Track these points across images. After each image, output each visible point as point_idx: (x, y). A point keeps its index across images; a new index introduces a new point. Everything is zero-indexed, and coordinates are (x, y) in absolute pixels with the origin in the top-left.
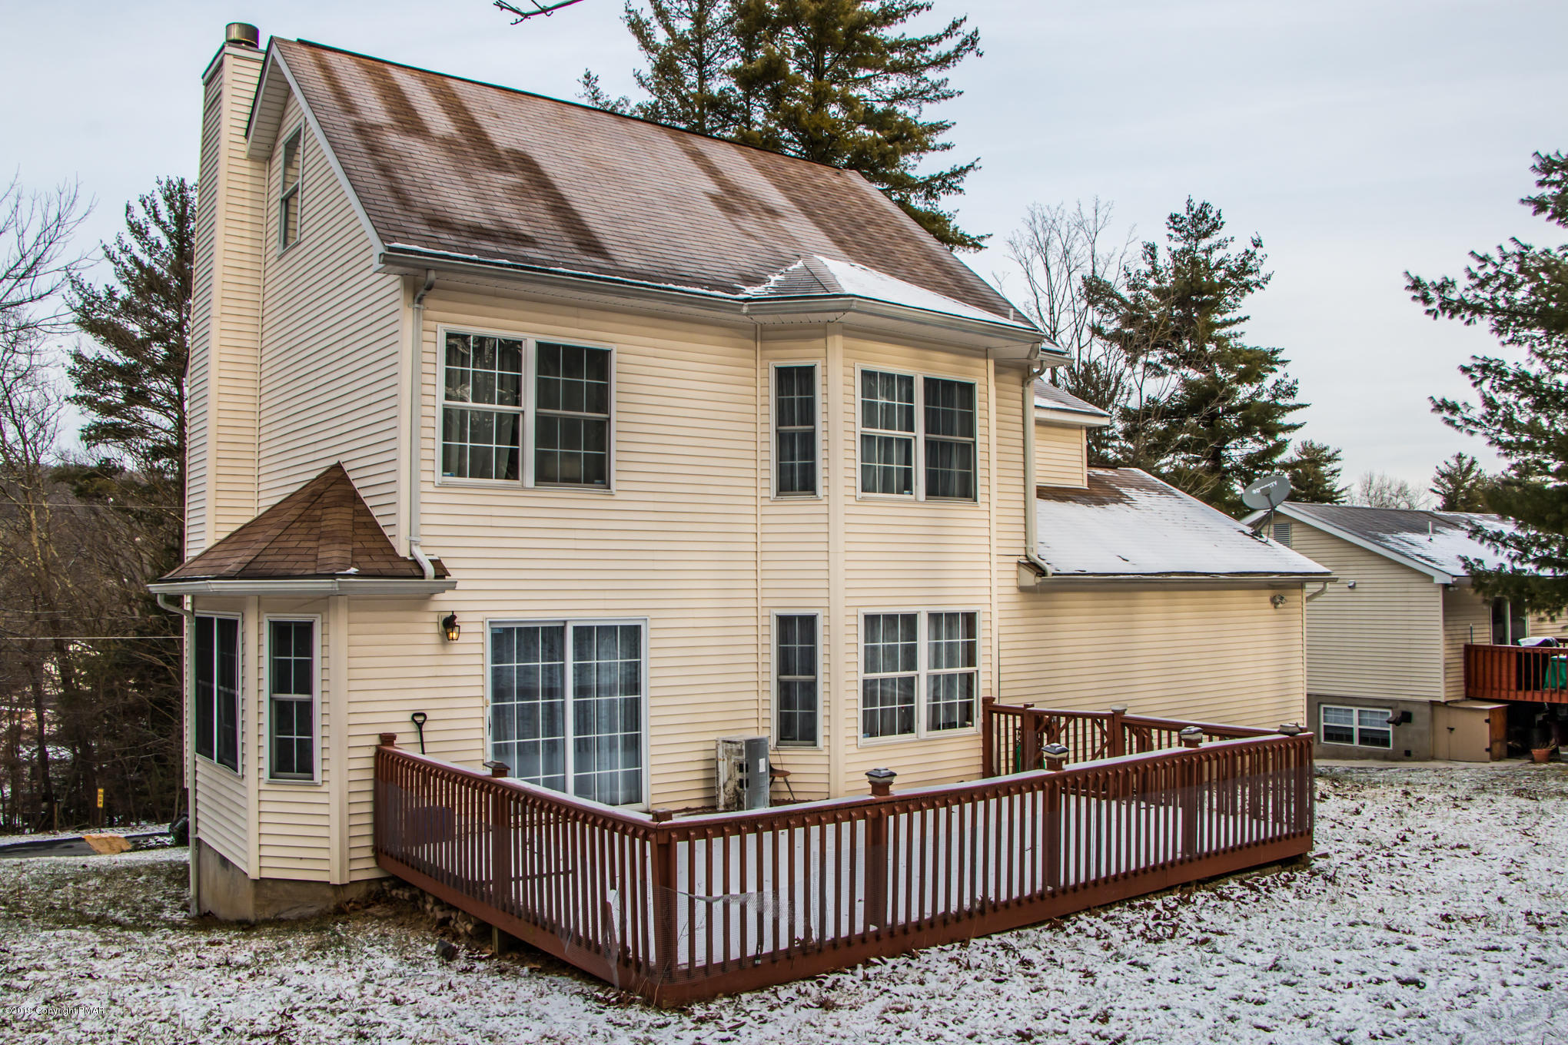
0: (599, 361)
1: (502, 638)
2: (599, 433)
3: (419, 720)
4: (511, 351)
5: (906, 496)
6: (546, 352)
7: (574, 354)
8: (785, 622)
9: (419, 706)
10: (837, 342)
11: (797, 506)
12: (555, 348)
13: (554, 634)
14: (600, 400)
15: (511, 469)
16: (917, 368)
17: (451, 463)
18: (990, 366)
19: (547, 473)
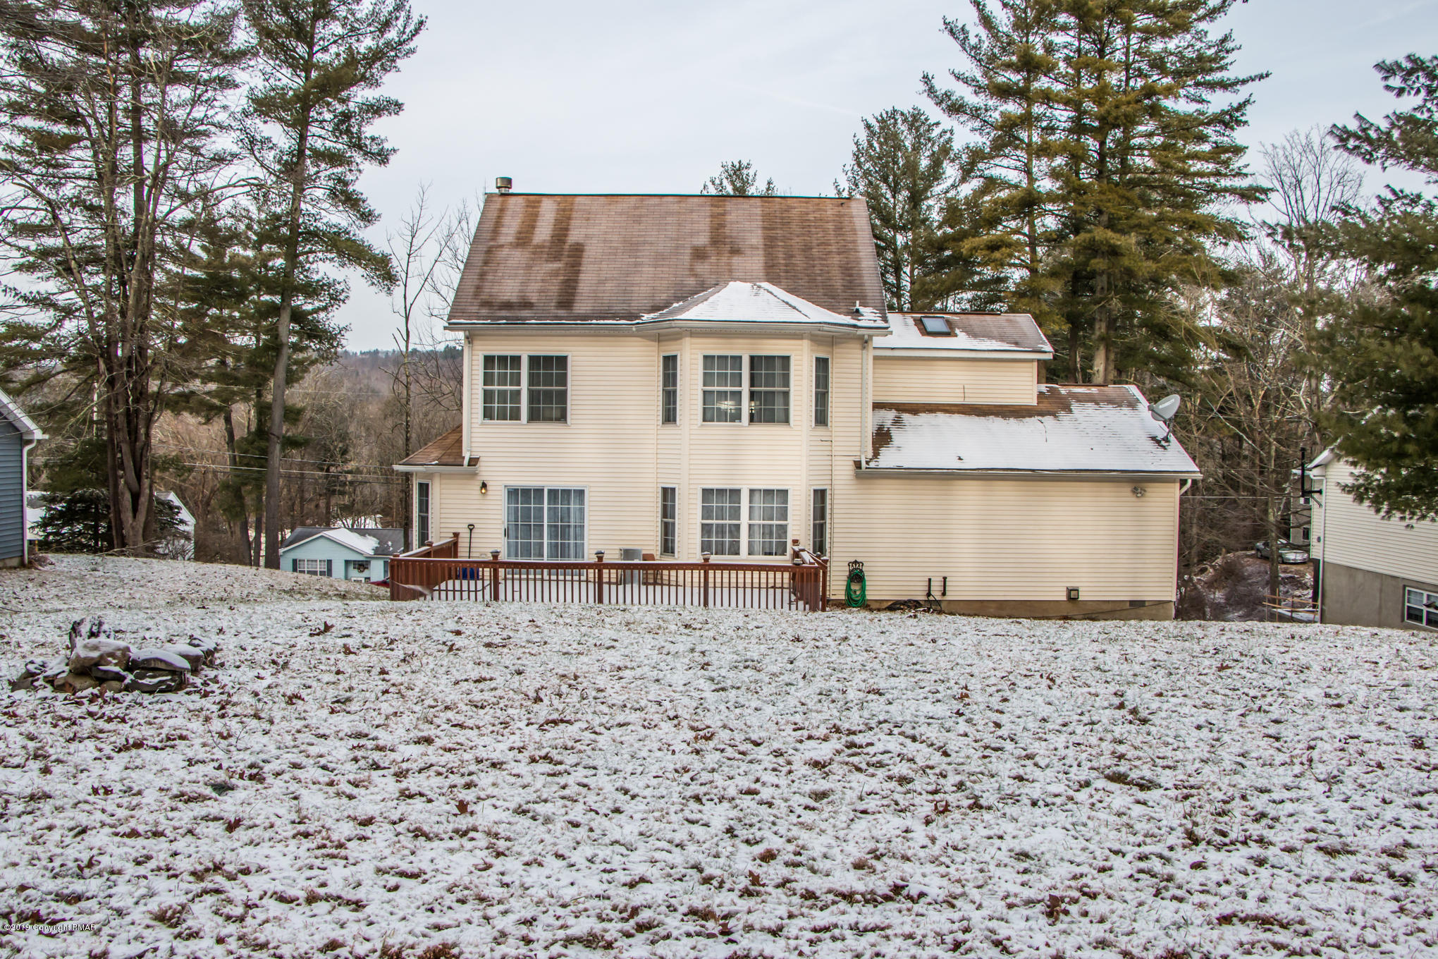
0: (562, 361)
1: (513, 493)
2: (562, 396)
3: (471, 528)
4: (516, 360)
5: (737, 423)
6: (534, 360)
7: (548, 360)
8: (665, 490)
9: (471, 522)
10: (687, 342)
11: (669, 429)
12: (539, 357)
13: (539, 492)
14: (563, 380)
15: (515, 416)
16: (744, 350)
17: (488, 414)
18: (805, 343)
19: (534, 416)
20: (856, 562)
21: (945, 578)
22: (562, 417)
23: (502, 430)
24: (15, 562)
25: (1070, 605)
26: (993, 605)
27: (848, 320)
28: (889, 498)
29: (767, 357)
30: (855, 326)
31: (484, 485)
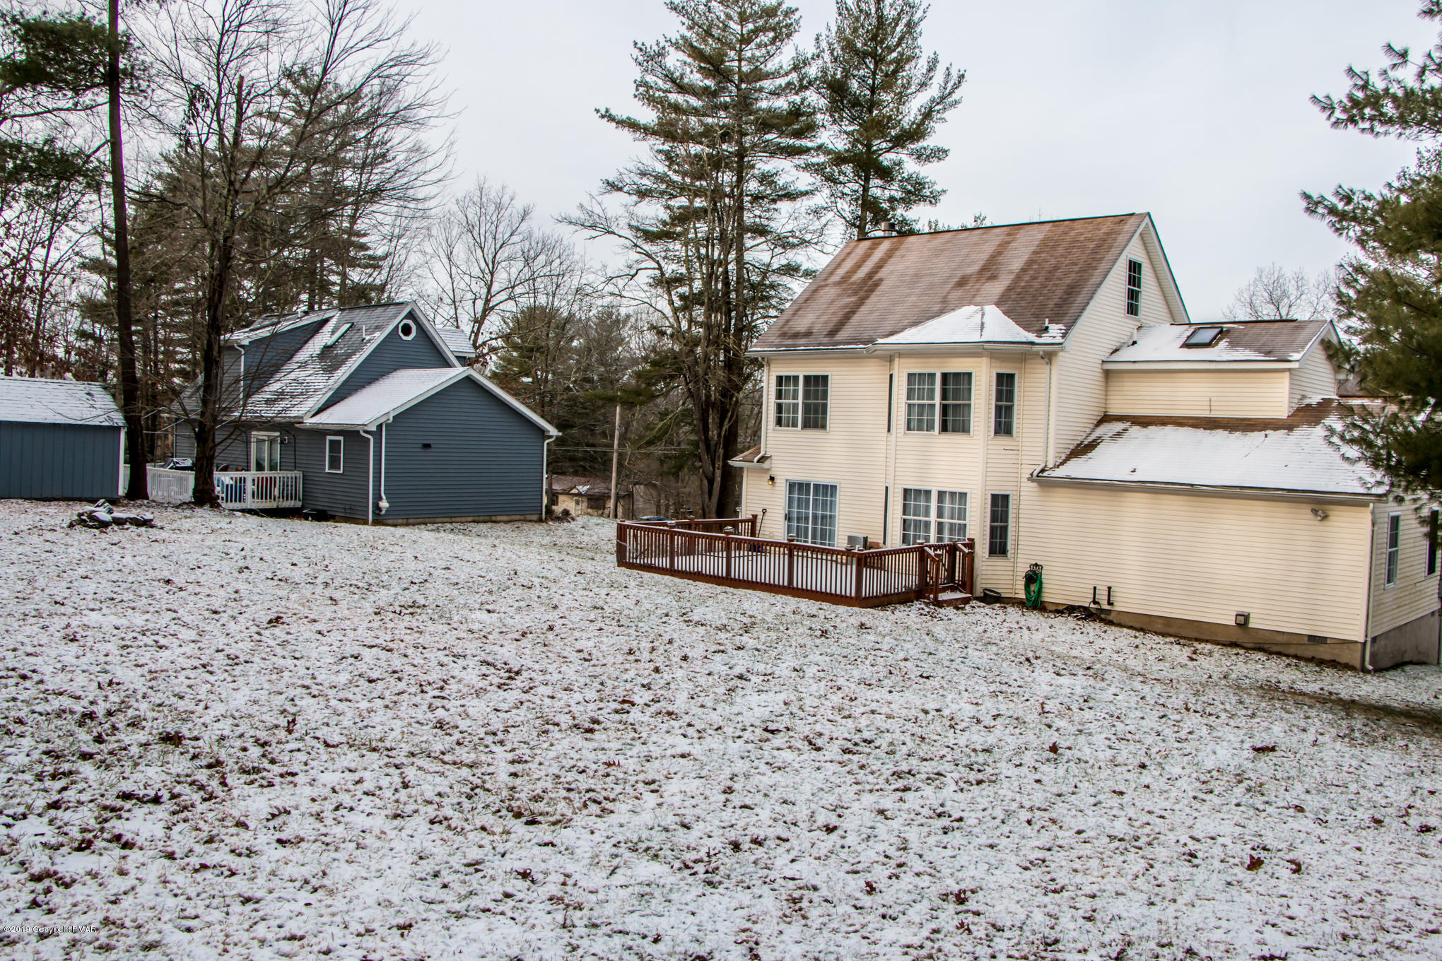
0: (825, 379)
1: (792, 486)
2: (824, 409)
3: (764, 511)
4: (796, 380)
5: (930, 432)
6: (807, 378)
7: (816, 379)
8: (886, 489)
9: (764, 507)
10: (901, 362)
11: (889, 436)
12: (810, 377)
13: (808, 485)
14: (825, 395)
15: (795, 425)
16: (937, 368)
17: (779, 422)
18: (984, 361)
19: (806, 425)
20: (1036, 565)
21: (1109, 588)
22: (824, 427)
23: (787, 433)
24: (535, 517)
25: (1239, 631)
26: (1160, 621)
27: (1031, 337)
28: (1064, 506)
29: (955, 374)
30: (1032, 343)
31: (772, 479)
